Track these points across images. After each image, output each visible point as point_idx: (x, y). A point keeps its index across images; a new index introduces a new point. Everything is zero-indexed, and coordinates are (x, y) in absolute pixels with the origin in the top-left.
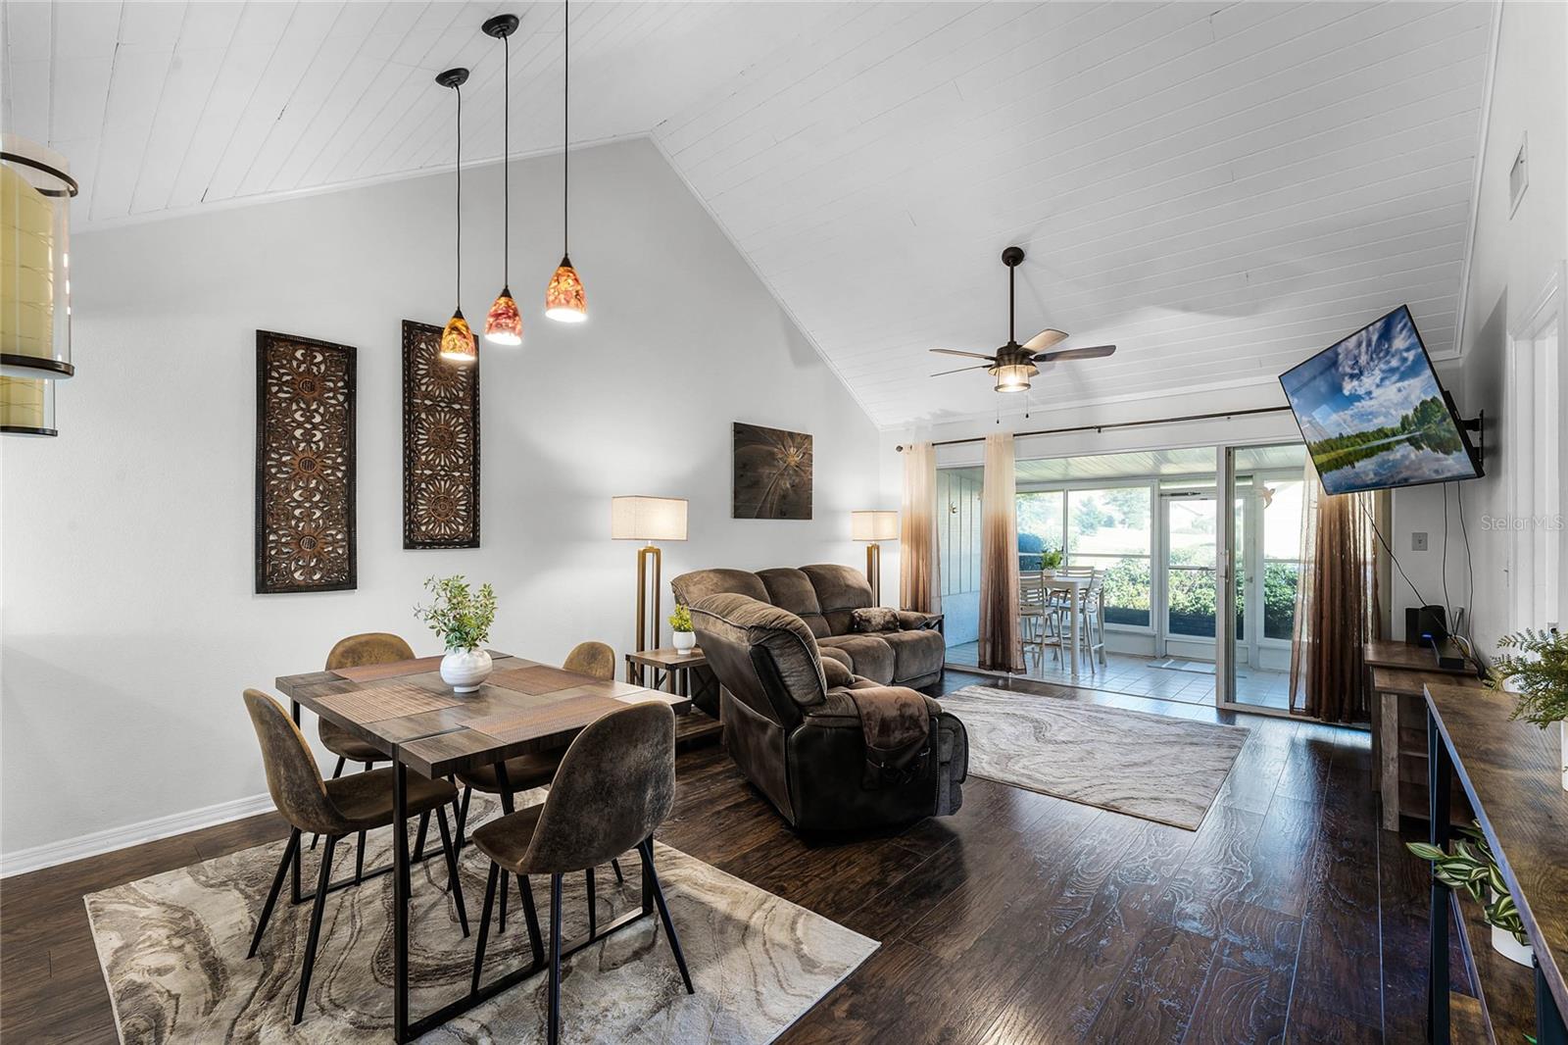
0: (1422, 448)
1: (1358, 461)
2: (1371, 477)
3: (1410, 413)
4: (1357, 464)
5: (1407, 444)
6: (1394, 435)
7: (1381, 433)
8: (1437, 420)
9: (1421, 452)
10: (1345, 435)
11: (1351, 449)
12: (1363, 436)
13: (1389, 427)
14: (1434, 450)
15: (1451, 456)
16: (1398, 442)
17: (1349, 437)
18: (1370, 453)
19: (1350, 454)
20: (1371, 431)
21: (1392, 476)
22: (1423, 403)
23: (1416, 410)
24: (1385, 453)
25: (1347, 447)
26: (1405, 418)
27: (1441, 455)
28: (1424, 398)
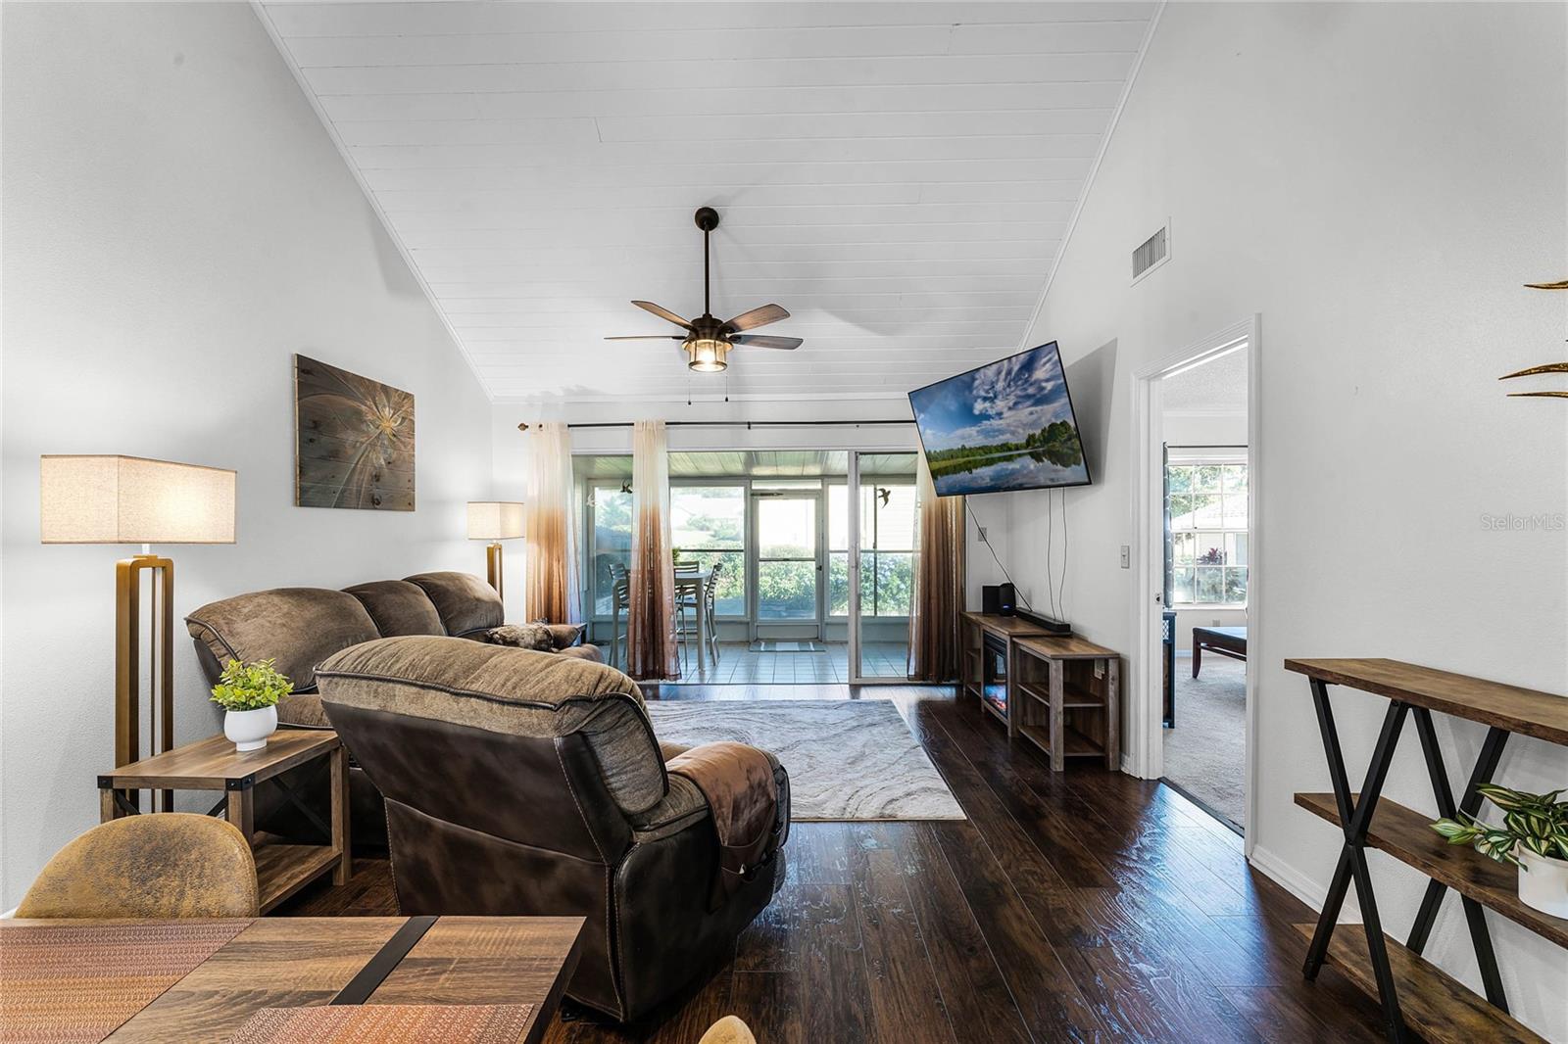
0: (1042, 461)
1: (976, 468)
2: (987, 482)
3: (1038, 432)
4: (974, 471)
5: (1029, 457)
6: (1017, 449)
7: (1005, 447)
8: (1063, 439)
9: (1041, 464)
10: (967, 447)
11: (971, 458)
12: (986, 449)
13: (1014, 443)
14: (1054, 463)
15: (1069, 469)
16: (1020, 455)
17: (971, 449)
18: (989, 462)
19: (970, 462)
20: (995, 444)
21: (1008, 482)
22: (1053, 426)
23: (1043, 431)
24: (1005, 463)
25: (968, 456)
26: (1031, 438)
27: (1059, 467)
28: (1054, 420)
